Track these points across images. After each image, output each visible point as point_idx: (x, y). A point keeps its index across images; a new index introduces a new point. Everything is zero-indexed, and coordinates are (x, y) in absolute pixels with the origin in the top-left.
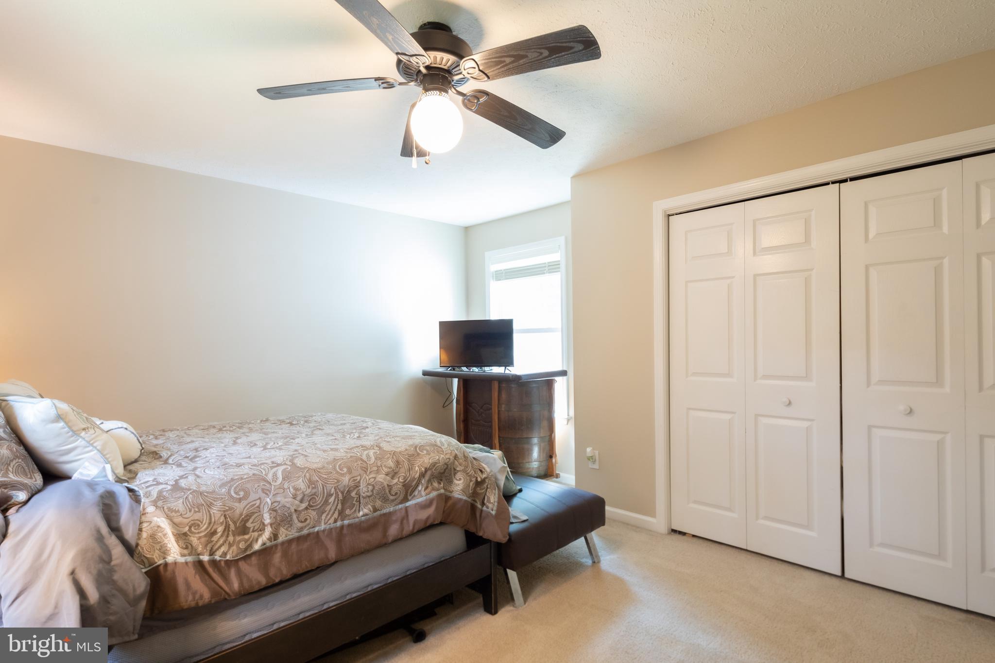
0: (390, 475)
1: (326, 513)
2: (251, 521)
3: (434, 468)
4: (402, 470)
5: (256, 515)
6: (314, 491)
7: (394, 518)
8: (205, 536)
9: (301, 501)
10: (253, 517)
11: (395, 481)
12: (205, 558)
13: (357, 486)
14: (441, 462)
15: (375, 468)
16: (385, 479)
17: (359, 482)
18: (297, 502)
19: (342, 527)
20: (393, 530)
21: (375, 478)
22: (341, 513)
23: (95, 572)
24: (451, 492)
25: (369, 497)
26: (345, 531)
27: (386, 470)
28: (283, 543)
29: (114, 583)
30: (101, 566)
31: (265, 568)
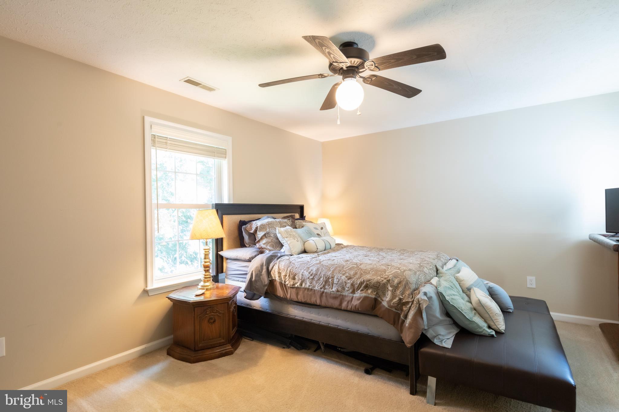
0: (348, 278)
1: (318, 284)
2: (297, 276)
3: (369, 282)
4: (355, 278)
5: (298, 275)
6: (316, 273)
7: (346, 299)
8: (284, 276)
9: (311, 275)
10: (297, 275)
11: (349, 281)
12: (283, 282)
13: (333, 277)
14: (375, 280)
15: (344, 272)
16: (344, 279)
17: (334, 276)
18: (310, 275)
19: (323, 292)
20: (344, 305)
21: (341, 277)
22: (324, 286)
23: (256, 273)
24: (383, 300)
25: (336, 284)
26: (324, 294)
27: (347, 274)
28: (303, 288)
29: (260, 278)
30: (259, 272)
31: (297, 294)
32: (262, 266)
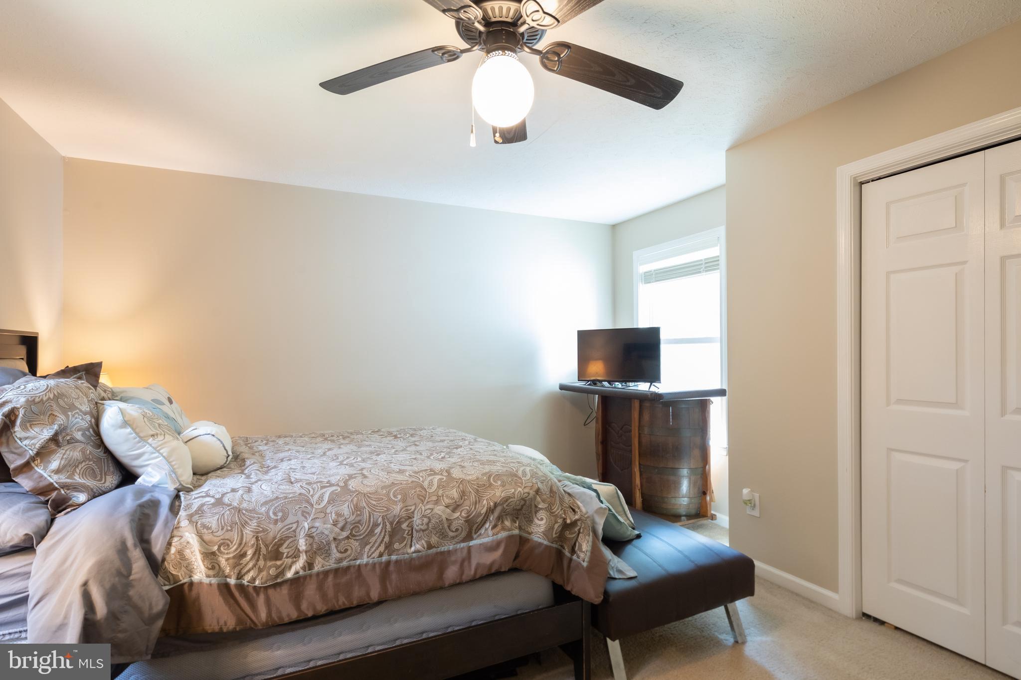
0: (451, 508)
1: (371, 545)
2: (285, 545)
3: (507, 503)
4: (467, 503)
5: (291, 540)
6: (359, 518)
7: (453, 558)
8: (234, 557)
9: (342, 529)
10: (287, 542)
11: (457, 515)
12: (232, 581)
13: (410, 517)
14: (516, 496)
15: (434, 498)
16: (443, 512)
17: (413, 512)
18: (337, 530)
19: (388, 563)
20: (451, 573)
21: (432, 509)
22: (389, 547)
23: (108, 586)
24: (530, 534)
25: (423, 531)
26: (392, 568)
27: (447, 501)
28: (318, 574)
29: (129, 599)
30: (117, 579)
31: (296, 599)
32: (122, 550)
